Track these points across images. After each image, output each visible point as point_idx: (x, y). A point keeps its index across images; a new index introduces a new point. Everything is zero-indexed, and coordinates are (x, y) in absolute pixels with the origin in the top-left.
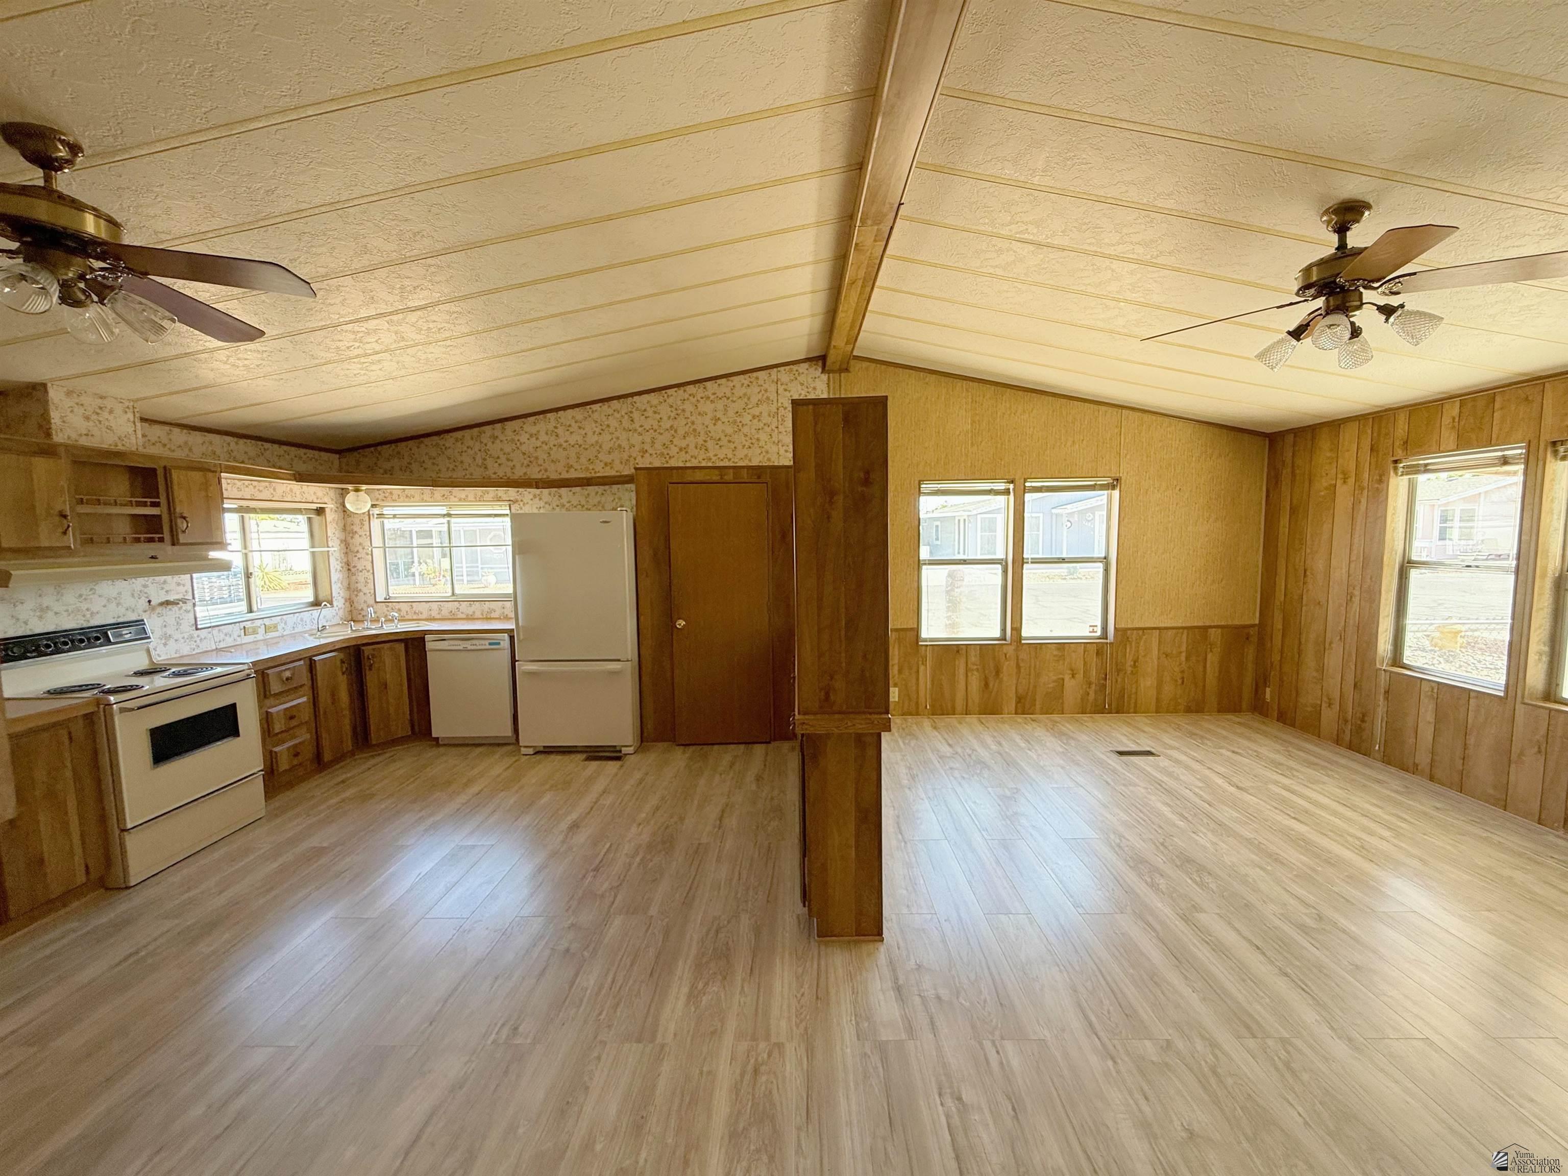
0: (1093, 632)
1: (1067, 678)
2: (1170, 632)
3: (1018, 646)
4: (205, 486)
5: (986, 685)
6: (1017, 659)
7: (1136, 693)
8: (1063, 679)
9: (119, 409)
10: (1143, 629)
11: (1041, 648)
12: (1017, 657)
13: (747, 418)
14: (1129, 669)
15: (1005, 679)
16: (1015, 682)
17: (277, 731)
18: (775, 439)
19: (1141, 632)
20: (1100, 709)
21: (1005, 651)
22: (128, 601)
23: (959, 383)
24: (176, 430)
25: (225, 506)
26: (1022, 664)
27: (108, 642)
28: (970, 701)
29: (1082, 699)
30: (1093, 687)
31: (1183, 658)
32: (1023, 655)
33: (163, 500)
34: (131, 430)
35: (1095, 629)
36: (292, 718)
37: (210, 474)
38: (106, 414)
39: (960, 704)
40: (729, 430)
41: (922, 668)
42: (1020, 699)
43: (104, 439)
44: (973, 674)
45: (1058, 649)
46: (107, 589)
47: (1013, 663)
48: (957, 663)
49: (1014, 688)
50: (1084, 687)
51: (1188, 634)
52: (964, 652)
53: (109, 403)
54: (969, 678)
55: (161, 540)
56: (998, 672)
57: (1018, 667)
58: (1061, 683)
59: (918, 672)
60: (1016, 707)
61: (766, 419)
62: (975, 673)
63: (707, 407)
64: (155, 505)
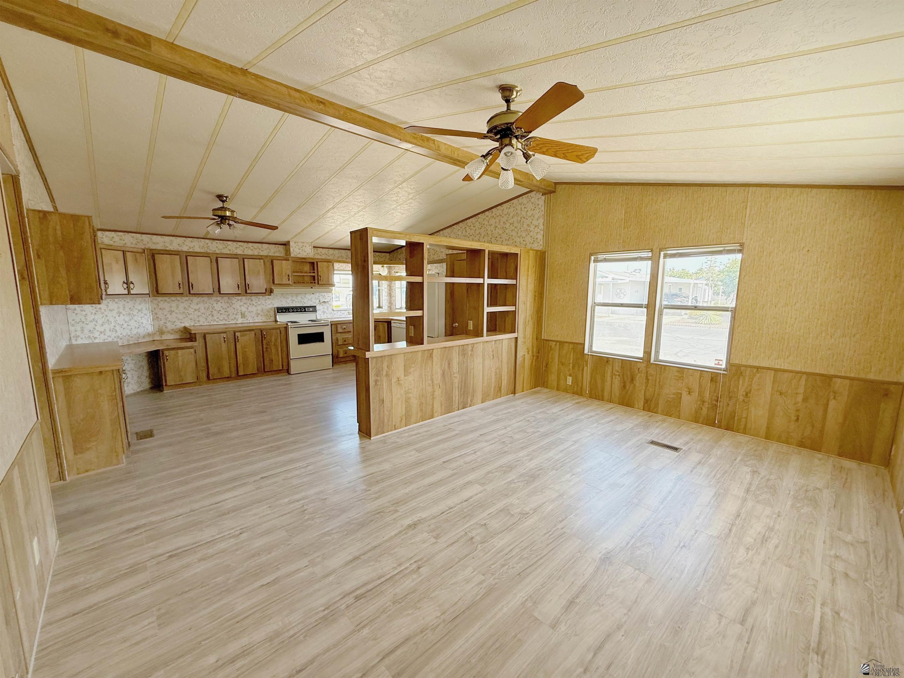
0: (718, 364)
1: (684, 394)
2: (786, 375)
3: (647, 365)
4: (328, 267)
5: (624, 387)
6: (647, 373)
7: (746, 418)
8: (681, 394)
9: (307, 246)
10: (758, 368)
11: (665, 369)
12: (647, 372)
13: (507, 225)
14: (741, 398)
15: (637, 385)
16: (644, 388)
17: (339, 344)
18: (519, 235)
19: (755, 370)
20: (710, 422)
21: (639, 367)
22: (314, 300)
23: (618, 188)
24: (330, 250)
25: (335, 272)
26: (650, 378)
27: (305, 311)
28: (613, 395)
29: (696, 412)
30: (706, 405)
31: (800, 398)
32: (651, 371)
33: (316, 271)
34: (310, 251)
35: (721, 363)
36: (345, 341)
37: (329, 263)
38: (304, 247)
39: (606, 395)
40: (501, 232)
41: (585, 368)
42: (646, 401)
43: (303, 255)
44: (616, 378)
45: (678, 371)
46: (308, 296)
47: (643, 375)
48: (606, 368)
49: (643, 392)
50: (699, 403)
51: (807, 380)
52: (611, 362)
53: (305, 244)
54: (613, 380)
55: (315, 283)
56: (632, 380)
57: (647, 379)
58: (679, 396)
59: (583, 370)
60: (644, 405)
61: (516, 224)
62: (617, 377)
63: (492, 221)
64: (314, 272)
